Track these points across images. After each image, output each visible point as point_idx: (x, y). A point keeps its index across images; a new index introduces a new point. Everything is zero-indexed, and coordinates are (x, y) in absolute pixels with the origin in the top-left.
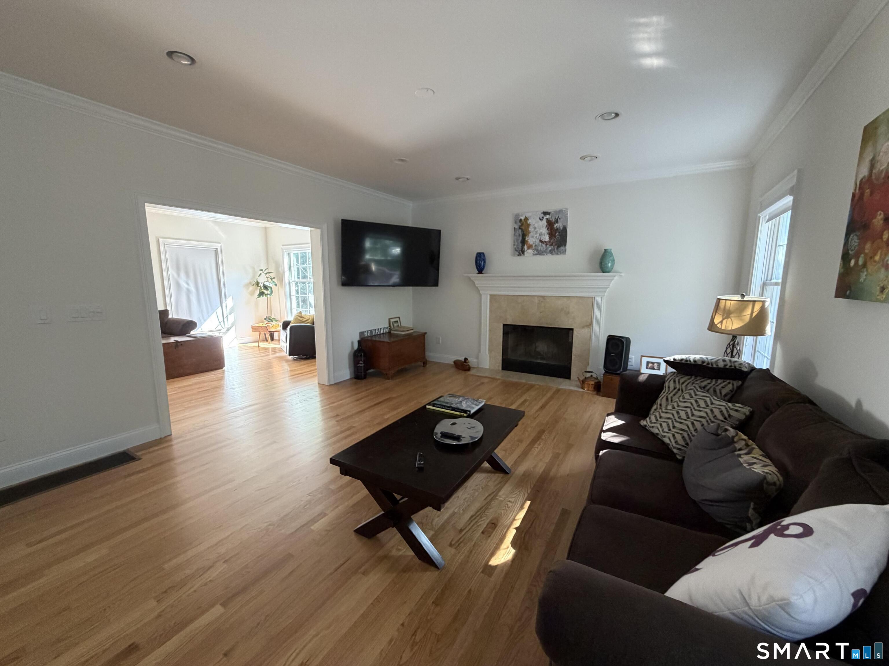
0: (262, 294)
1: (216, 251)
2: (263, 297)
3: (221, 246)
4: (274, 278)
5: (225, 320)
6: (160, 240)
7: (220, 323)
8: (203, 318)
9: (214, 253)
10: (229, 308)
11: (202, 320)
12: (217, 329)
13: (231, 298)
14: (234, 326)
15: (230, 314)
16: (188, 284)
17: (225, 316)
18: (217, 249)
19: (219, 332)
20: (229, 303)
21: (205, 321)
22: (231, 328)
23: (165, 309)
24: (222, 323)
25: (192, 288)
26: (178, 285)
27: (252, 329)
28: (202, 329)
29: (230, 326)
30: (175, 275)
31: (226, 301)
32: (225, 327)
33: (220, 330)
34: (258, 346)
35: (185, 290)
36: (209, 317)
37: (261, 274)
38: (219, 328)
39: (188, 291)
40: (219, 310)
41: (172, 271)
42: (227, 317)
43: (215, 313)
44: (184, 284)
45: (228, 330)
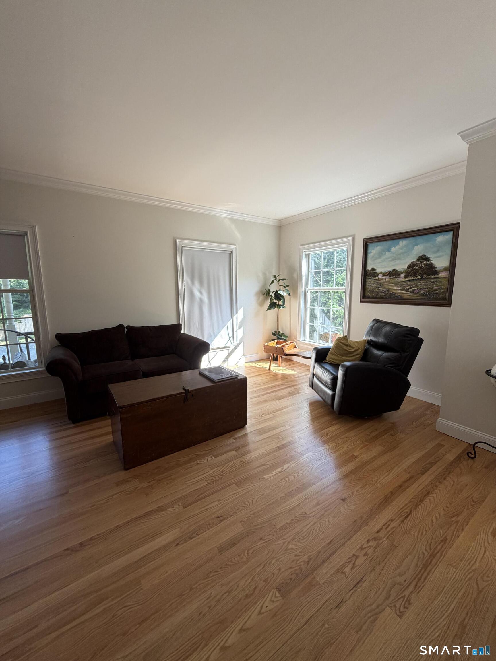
0: (273, 305)
1: (231, 254)
2: (274, 308)
3: (236, 248)
4: (288, 286)
5: (235, 335)
6: (178, 241)
7: (230, 338)
8: (214, 333)
9: (227, 256)
10: (239, 320)
12: (226, 346)
13: (241, 310)
14: (243, 342)
15: (240, 328)
16: (201, 293)
17: (235, 330)
18: (232, 252)
19: (228, 349)
20: (240, 315)
21: (215, 336)
22: (239, 344)
23: (178, 323)
24: (232, 339)
25: (205, 299)
26: (192, 294)
29: (238, 342)
30: (190, 282)
31: (236, 313)
32: (234, 343)
33: (229, 347)
35: (198, 300)
36: (219, 332)
37: (273, 282)
38: (229, 344)
39: (201, 300)
40: (230, 324)
41: (187, 278)
42: (237, 331)
43: (226, 326)
44: (197, 294)
45: (236, 347)
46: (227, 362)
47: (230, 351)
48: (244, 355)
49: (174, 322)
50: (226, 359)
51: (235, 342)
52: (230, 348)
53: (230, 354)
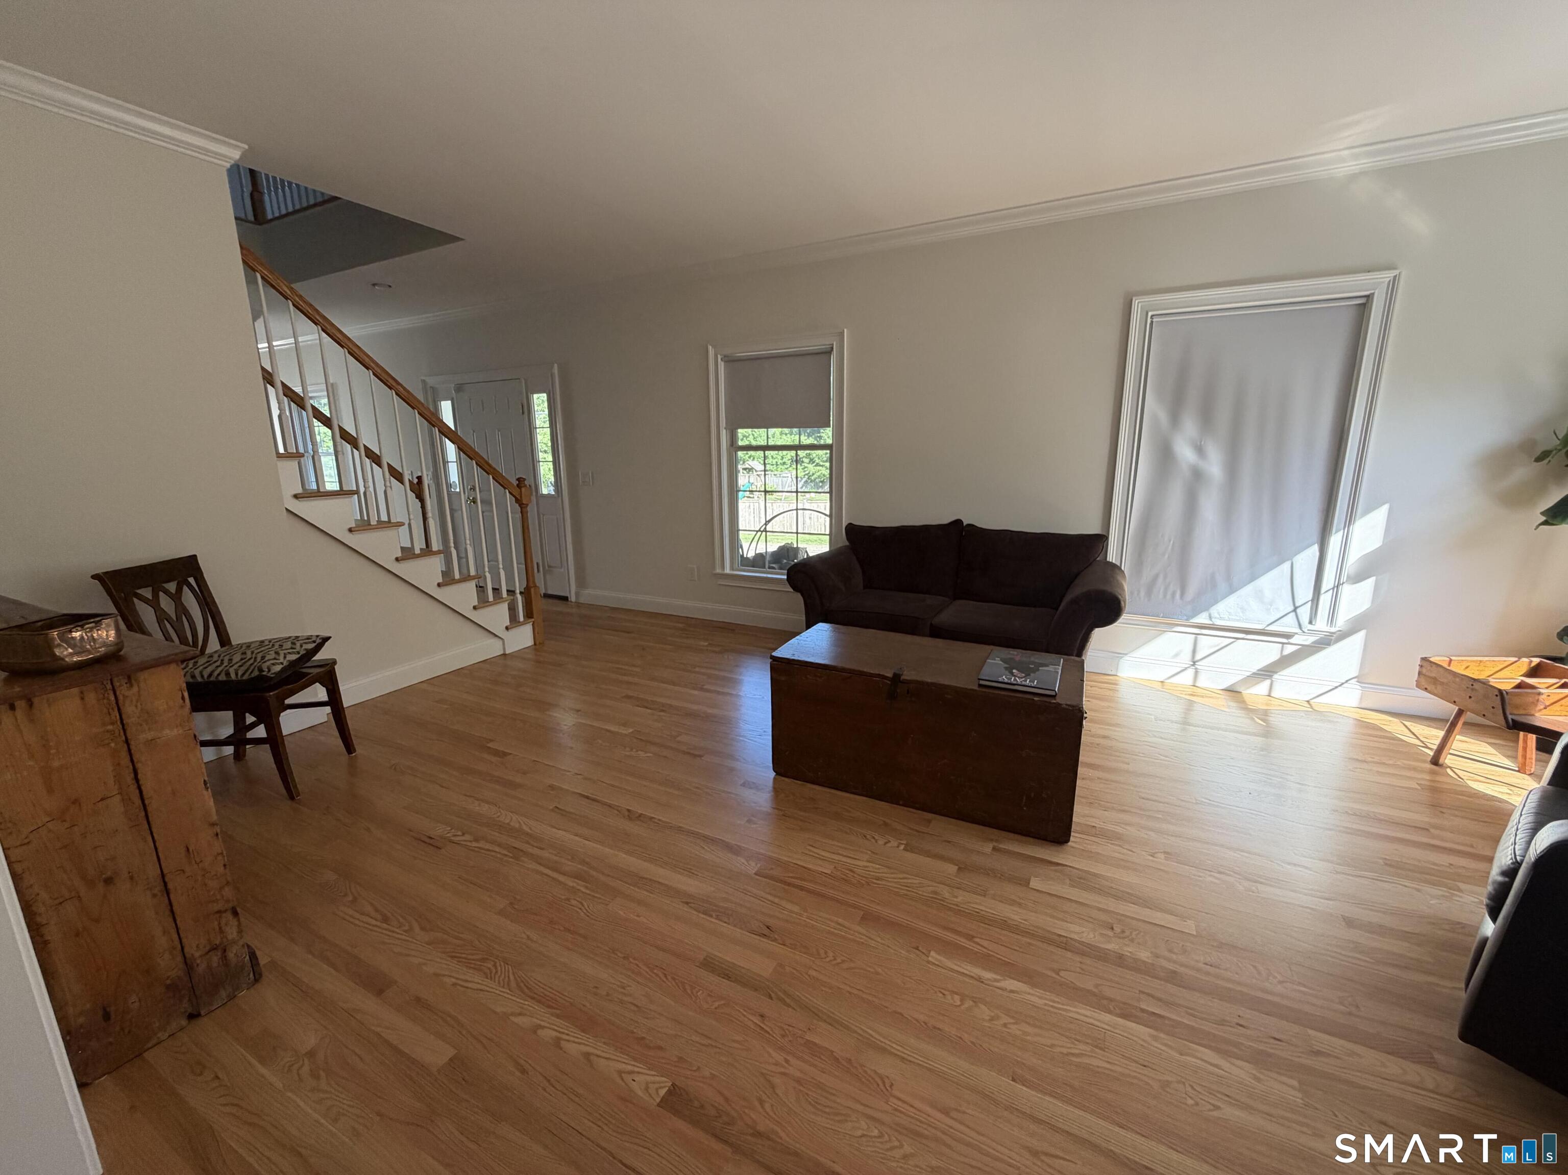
1: (1364, 306)
3: (1393, 284)
5: (1325, 600)
6: (1139, 300)
7: (1297, 608)
8: (1228, 579)
9: (1345, 317)
10: (1355, 555)
11: (1222, 586)
12: (1272, 628)
13: (1380, 515)
14: (1363, 632)
15: (1358, 578)
16: (1200, 450)
17: (1328, 581)
18: (1369, 297)
19: (1284, 640)
20: (1365, 533)
21: (1232, 590)
22: (1343, 635)
23: (1101, 532)
24: (1305, 613)
25: (1215, 467)
26: (1165, 453)
27: (1420, 673)
28: (1210, 618)
29: (1338, 629)
30: (1163, 417)
31: (1350, 520)
32: (1315, 627)
33: (1288, 636)
34: (1435, 761)
35: (1185, 471)
36: (1253, 578)
38: (1288, 625)
39: (1197, 475)
40: (1308, 558)
41: (1154, 407)
42: (1337, 587)
43: (1286, 566)
44: (1185, 453)
45: (1325, 642)
46: (1268, 682)
47: (1289, 649)
48: (1359, 679)
49: (1093, 528)
50: (1268, 672)
51: (1321, 624)
52: (1291, 641)
53: (1285, 661)
